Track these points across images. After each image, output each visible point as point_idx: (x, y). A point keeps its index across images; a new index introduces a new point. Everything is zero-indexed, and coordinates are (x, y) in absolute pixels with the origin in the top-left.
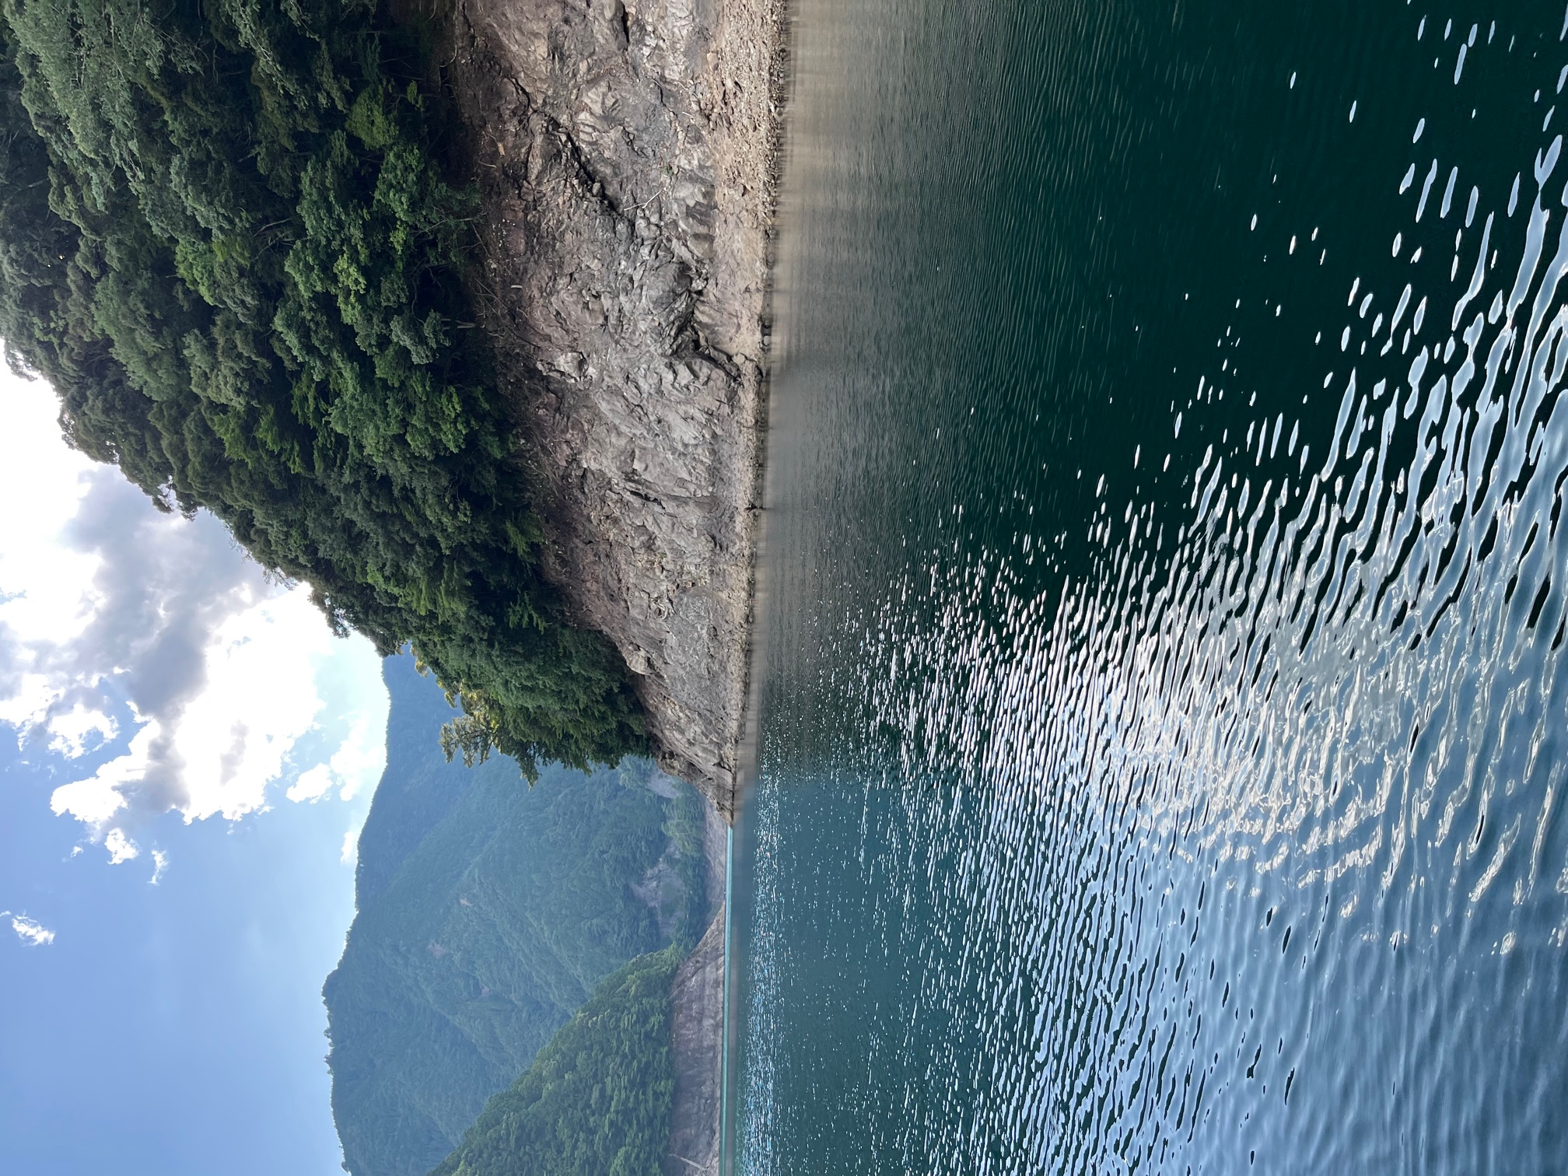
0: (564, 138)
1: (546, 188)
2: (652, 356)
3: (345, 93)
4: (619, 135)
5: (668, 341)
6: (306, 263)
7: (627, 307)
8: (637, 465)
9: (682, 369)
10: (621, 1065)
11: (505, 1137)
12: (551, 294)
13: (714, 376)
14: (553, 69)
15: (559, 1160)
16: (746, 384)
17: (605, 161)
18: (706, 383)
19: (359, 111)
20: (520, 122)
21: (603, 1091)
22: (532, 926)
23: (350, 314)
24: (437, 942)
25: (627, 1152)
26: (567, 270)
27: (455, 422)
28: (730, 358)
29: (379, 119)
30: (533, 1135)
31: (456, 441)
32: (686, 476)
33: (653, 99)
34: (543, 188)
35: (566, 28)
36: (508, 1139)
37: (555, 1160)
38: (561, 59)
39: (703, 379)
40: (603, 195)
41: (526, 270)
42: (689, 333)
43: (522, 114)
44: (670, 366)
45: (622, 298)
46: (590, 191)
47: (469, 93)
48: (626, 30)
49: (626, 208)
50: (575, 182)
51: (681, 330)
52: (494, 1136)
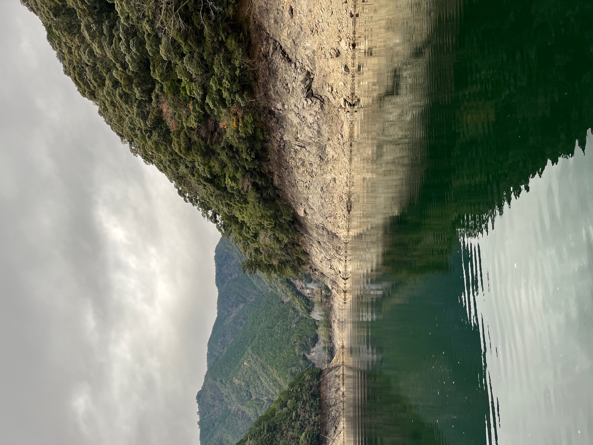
0: (278, 44)
1: (274, 58)
2: (301, 98)
3: (225, 36)
4: (291, 40)
5: (305, 93)
6: (215, 81)
7: (295, 86)
8: (299, 136)
9: (309, 100)
10: (303, 404)
11: (263, 430)
12: (275, 86)
13: (317, 101)
14: (275, 26)
15: (282, 438)
16: (325, 103)
17: (288, 48)
18: (315, 104)
19: (229, 41)
20: (267, 41)
21: (296, 413)
22: (270, 371)
23: (225, 94)
24: (236, 378)
25: (305, 434)
26: (279, 79)
27: (251, 124)
28: (321, 97)
29: (233, 42)
30: (272, 429)
31: (251, 130)
32: (312, 136)
33: (299, 30)
34: (273, 58)
35: (278, 15)
36: (264, 431)
37: (280, 437)
38: (277, 23)
39: (314, 102)
40: (288, 58)
41: (269, 81)
42: (310, 91)
43: (267, 39)
44: (306, 100)
45: (293, 83)
46: (285, 57)
47: (254, 35)
48: (292, 13)
49: (294, 59)
50: (281, 55)
51: (308, 90)
52: (259, 429)
